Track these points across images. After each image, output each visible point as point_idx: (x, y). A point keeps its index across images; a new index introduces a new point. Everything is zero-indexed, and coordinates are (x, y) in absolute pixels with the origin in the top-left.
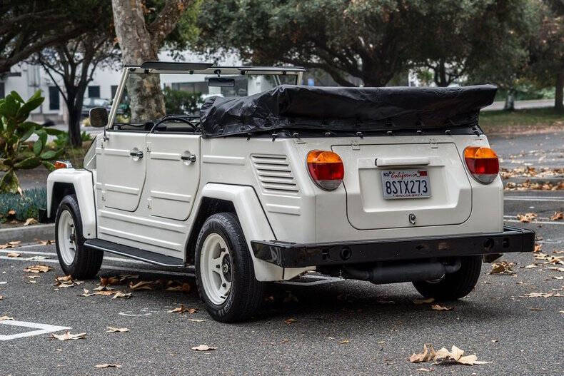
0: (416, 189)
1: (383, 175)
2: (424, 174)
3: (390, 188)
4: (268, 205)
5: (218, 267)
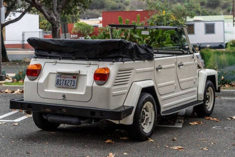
2: (75, 78)
3: (58, 82)
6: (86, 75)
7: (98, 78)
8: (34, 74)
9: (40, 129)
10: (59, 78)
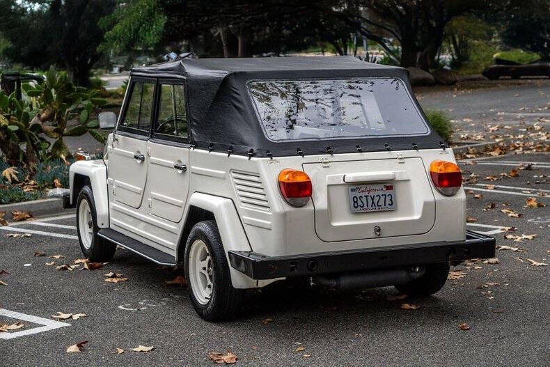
0: (382, 203)
1: (350, 190)
2: (390, 188)
3: (356, 202)
4: (245, 217)
5: (204, 269)
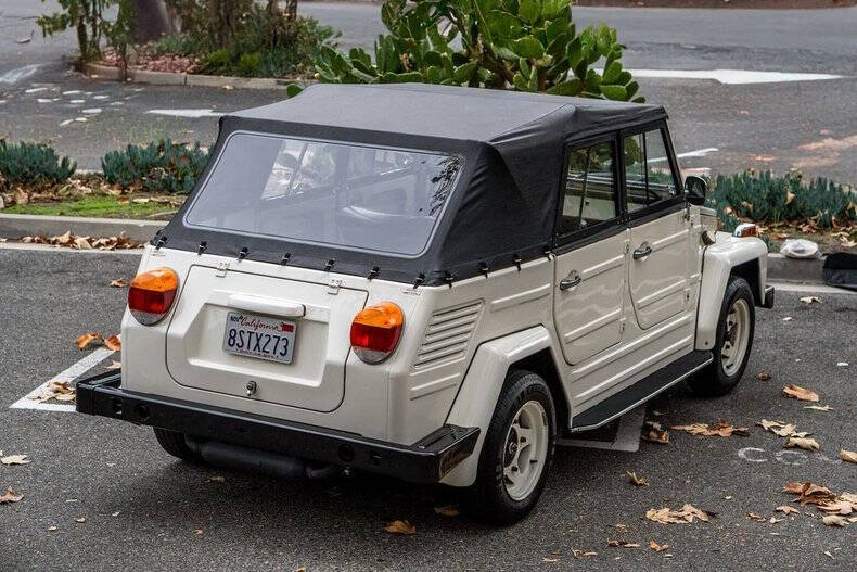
0: (270, 348)
3: (233, 338)
6: (326, 324)
7: (366, 341)
8: (154, 306)
9: (176, 460)
10: (238, 327)
